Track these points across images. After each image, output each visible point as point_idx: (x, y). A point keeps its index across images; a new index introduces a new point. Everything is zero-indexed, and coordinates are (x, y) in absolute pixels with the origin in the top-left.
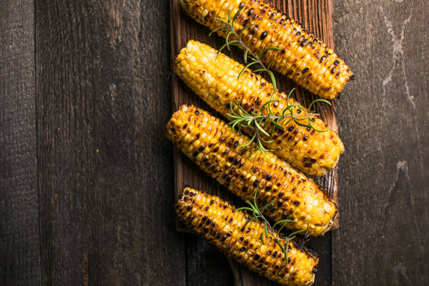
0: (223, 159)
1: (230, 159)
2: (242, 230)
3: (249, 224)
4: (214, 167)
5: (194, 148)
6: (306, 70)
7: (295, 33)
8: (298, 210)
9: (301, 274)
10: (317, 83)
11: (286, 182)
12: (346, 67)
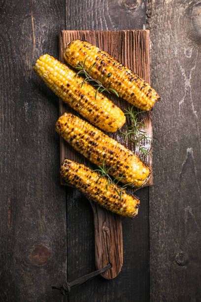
0: (87, 142)
1: (91, 142)
2: (96, 183)
3: (100, 180)
4: (81, 147)
5: (71, 136)
6: (133, 94)
7: (127, 74)
8: (128, 171)
9: (129, 208)
10: (139, 102)
11: (121, 155)
12: (156, 93)
